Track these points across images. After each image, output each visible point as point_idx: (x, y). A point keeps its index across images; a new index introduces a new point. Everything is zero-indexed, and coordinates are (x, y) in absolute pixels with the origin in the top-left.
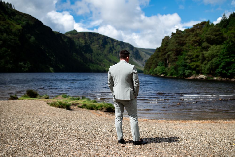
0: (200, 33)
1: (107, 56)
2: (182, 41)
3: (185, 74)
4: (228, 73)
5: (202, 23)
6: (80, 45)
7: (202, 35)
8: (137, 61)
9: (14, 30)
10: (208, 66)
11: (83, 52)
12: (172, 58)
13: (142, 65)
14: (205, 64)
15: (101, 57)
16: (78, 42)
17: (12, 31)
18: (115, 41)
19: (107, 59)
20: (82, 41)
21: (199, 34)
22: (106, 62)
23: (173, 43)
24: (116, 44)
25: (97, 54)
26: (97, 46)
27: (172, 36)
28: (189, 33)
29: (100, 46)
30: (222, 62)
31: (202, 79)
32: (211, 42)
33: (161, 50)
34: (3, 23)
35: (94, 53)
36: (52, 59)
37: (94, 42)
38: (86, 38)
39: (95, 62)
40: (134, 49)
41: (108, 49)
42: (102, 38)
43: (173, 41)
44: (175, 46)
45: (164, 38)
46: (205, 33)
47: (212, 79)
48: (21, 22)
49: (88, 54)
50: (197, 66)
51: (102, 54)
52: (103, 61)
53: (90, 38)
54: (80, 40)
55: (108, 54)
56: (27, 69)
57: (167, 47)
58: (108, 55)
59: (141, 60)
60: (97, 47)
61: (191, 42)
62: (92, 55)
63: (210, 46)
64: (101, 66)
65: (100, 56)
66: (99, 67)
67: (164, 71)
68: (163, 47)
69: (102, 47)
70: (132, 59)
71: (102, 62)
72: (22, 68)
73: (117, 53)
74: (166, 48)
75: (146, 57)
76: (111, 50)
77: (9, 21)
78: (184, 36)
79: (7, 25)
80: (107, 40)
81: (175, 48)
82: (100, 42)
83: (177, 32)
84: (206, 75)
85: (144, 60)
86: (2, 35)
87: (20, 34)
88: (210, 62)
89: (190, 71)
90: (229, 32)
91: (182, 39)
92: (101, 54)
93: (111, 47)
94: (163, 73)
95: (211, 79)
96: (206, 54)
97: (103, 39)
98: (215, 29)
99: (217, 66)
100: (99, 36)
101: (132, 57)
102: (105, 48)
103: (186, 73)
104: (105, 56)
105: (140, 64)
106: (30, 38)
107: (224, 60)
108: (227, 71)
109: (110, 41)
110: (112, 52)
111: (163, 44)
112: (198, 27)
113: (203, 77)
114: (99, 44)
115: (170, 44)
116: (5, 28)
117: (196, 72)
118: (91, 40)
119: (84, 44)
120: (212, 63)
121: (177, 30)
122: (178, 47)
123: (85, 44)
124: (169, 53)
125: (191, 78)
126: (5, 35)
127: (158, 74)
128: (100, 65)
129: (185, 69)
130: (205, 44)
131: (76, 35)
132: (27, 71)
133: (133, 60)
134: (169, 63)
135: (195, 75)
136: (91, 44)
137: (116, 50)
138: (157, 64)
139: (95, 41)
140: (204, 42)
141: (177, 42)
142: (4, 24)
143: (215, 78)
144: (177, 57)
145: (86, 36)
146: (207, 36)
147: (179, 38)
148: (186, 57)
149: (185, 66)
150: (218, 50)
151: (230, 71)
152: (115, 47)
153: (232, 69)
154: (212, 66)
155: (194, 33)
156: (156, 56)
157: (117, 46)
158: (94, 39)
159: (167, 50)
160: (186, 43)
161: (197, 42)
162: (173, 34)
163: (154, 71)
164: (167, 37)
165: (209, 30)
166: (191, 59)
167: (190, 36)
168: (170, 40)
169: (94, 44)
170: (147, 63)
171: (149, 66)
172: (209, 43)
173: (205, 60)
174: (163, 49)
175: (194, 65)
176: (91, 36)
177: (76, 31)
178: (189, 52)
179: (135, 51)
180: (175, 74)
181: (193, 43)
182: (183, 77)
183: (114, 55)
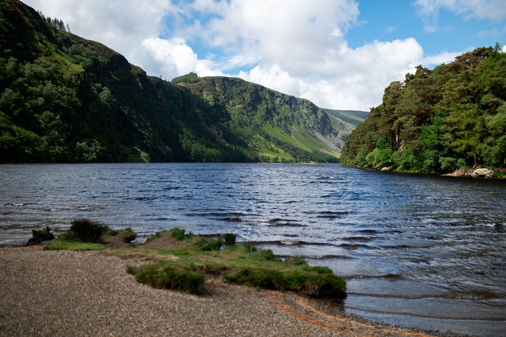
0: (475, 74)
1: (261, 128)
2: (431, 93)
3: (439, 165)
6: (203, 104)
8: (324, 138)
9: (67, 76)
10: (496, 149)
11: (210, 120)
12: (409, 131)
13: (336, 146)
14: (490, 144)
15: (248, 130)
16: (199, 99)
17: (64, 77)
18: (277, 95)
19: (261, 134)
21: (473, 75)
22: (259, 140)
23: (411, 96)
24: (280, 101)
25: (240, 124)
26: (240, 106)
27: (407, 81)
28: (446, 75)
29: (246, 106)
31: (481, 177)
32: (503, 93)
33: (383, 113)
34: (45, 61)
35: (233, 122)
36: (146, 134)
37: (232, 98)
38: (216, 91)
39: (235, 140)
40: (319, 112)
41: (263, 114)
42: (250, 89)
43: (410, 91)
44: (416, 104)
45: (389, 87)
46: (488, 73)
48: (82, 58)
49: (220, 123)
50: (469, 148)
51: (250, 123)
52: (253, 139)
53: (225, 90)
54: (205, 93)
55: (262, 123)
56: (94, 155)
57: (395, 106)
58: (264, 125)
59: (333, 136)
60: (239, 108)
61: (455, 93)
62: (229, 126)
63: (501, 101)
64: (249, 148)
65: (245, 127)
66: (243, 151)
67: (389, 158)
68: (387, 106)
69: (250, 108)
70: (313, 132)
71: (251, 139)
72: (84, 154)
73: (281, 121)
74: (394, 109)
75: (344, 128)
76: (269, 113)
77: (57, 57)
78: (435, 82)
79: (54, 65)
80: (260, 93)
81: (415, 108)
82: (246, 99)
83: (418, 72)
84: (492, 169)
85: (339, 136)
86: (44, 85)
87: (79, 82)
88: (501, 139)
89: (451, 159)
91: (432, 87)
92: (248, 124)
93: (270, 108)
94: (387, 165)
96: (489, 120)
97: (252, 91)
100: (245, 85)
101: (315, 129)
102: (256, 111)
103: (443, 163)
104: (258, 126)
105: (331, 143)
106: (100, 91)
109: (267, 96)
110: (272, 120)
111: (386, 101)
112: (468, 60)
113: (485, 173)
114: (244, 103)
115: (402, 98)
116: (49, 71)
117: (466, 161)
118: (227, 95)
119: (211, 103)
121: (419, 68)
122: (422, 105)
123: (215, 102)
124: (401, 119)
125: (455, 174)
126: (49, 85)
127: (375, 165)
128: (246, 146)
129: (440, 155)
130: (488, 98)
131: (195, 84)
132: (93, 158)
133: (316, 136)
134: (400, 141)
135: (465, 169)
136: (226, 102)
137: (280, 115)
138: (374, 143)
139: (235, 96)
140: (486, 93)
141: (420, 95)
142: (48, 63)
144: (420, 127)
145: (217, 85)
146: (494, 79)
147: (425, 86)
148: (443, 128)
149: (440, 148)
152: (278, 108)
155: (460, 75)
156: (371, 126)
157: (281, 105)
158: (234, 91)
159: (396, 111)
160: (441, 98)
161: (469, 92)
162: (410, 78)
163: (367, 158)
164: (395, 84)
165: (497, 67)
166: (453, 132)
167: (452, 80)
168: (403, 91)
169: (234, 102)
170: (349, 143)
171: (353, 148)
172: (497, 95)
173: (489, 134)
174: (387, 110)
175: (462, 144)
176: (227, 86)
177: (196, 75)
178: (449, 115)
179: (320, 115)
180: (414, 165)
181: (458, 95)
182: (434, 172)
183: (276, 125)
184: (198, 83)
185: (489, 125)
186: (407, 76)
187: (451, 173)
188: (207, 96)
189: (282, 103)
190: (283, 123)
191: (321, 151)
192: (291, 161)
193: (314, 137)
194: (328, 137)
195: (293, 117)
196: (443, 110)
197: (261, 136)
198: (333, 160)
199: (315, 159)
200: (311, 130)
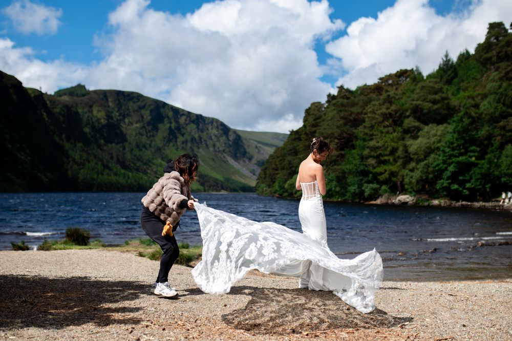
0: (397, 97)
1: (163, 151)
2: (353, 115)
3: (363, 192)
4: (464, 188)
5: (398, 74)
6: (93, 122)
7: (403, 101)
8: (237, 163)
10: (417, 174)
11: (102, 141)
12: (332, 156)
13: (251, 172)
14: (412, 170)
15: (148, 154)
16: (88, 116)
18: (181, 113)
19: (163, 159)
20: (99, 114)
21: (394, 98)
22: (161, 165)
23: (332, 118)
24: (186, 120)
25: (138, 146)
26: (138, 125)
27: (328, 102)
28: (368, 96)
29: (146, 125)
30: (450, 165)
31: (404, 204)
32: (425, 117)
35: (130, 143)
36: (23, 157)
37: (128, 115)
38: (109, 106)
39: (132, 165)
40: (230, 133)
41: (166, 134)
42: (150, 105)
43: (332, 113)
44: (338, 127)
45: (310, 108)
46: (409, 97)
47: (429, 205)
49: (114, 145)
50: (393, 174)
51: (150, 146)
52: (153, 164)
53: (119, 105)
54: (95, 109)
55: (164, 145)
57: (316, 128)
58: (166, 148)
59: (247, 161)
60: (137, 128)
61: (377, 116)
62: (124, 148)
63: (422, 126)
64: (149, 175)
65: (144, 150)
66: (142, 178)
68: (308, 128)
69: (150, 128)
70: (224, 157)
71: (150, 164)
73: (186, 144)
74: (315, 132)
75: (259, 152)
76: (172, 135)
78: (357, 104)
80: (162, 110)
81: (337, 132)
82: (145, 117)
83: (339, 92)
84: (415, 196)
85: (254, 161)
88: (422, 164)
89: (375, 186)
90: (462, 94)
91: (354, 110)
92: (148, 146)
93: (173, 128)
95: (426, 204)
96: (411, 145)
97: (152, 107)
98: (432, 87)
99: (439, 174)
100: (143, 101)
101: (226, 153)
102: (157, 131)
103: (366, 190)
104: (159, 149)
105: (244, 169)
107: (454, 159)
108: (462, 183)
109: (170, 114)
110: (176, 142)
111: (307, 122)
112: (390, 82)
113: (408, 200)
114: (143, 121)
115: (323, 121)
117: (389, 188)
118: (122, 111)
119: (103, 121)
120: (428, 166)
121: (341, 88)
122: (345, 129)
123: (108, 120)
125: (378, 202)
128: (145, 173)
129: (363, 181)
130: (410, 122)
131: (83, 98)
133: (227, 161)
135: (389, 196)
136: (121, 120)
137: (185, 136)
138: (293, 169)
139: (132, 114)
140: (408, 117)
141: (342, 118)
143: (436, 202)
144: (343, 152)
145: (110, 100)
146: (414, 103)
147: (347, 109)
148: (366, 152)
149: (365, 173)
150: (439, 136)
151: (468, 185)
152: (183, 128)
153: (473, 181)
154: (427, 172)
155: (382, 97)
156: (291, 150)
157: (187, 125)
158: (130, 107)
160: (364, 121)
161: (391, 115)
162: (331, 98)
163: (286, 186)
164: (316, 104)
165: (418, 91)
167: (373, 103)
168: (324, 112)
169: (131, 120)
170: (266, 169)
171: (270, 175)
172: (419, 119)
173: (411, 160)
174: (308, 132)
175: (386, 171)
176: (122, 101)
177: (84, 87)
178: (372, 139)
179: (232, 137)
180: (337, 193)
181: (380, 119)
182: (357, 200)
183: (180, 148)
184: (86, 97)
185: (411, 150)
186: (329, 96)
187: (375, 200)
188: (98, 113)
189: (187, 122)
190: (189, 145)
191: (233, 178)
192: (199, 190)
193: (225, 162)
194: (241, 162)
195: (200, 138)
196: (366, 134)
197: (163, 160)
198: (246, 189)
199: (227, 188)
200: (222, 154)
